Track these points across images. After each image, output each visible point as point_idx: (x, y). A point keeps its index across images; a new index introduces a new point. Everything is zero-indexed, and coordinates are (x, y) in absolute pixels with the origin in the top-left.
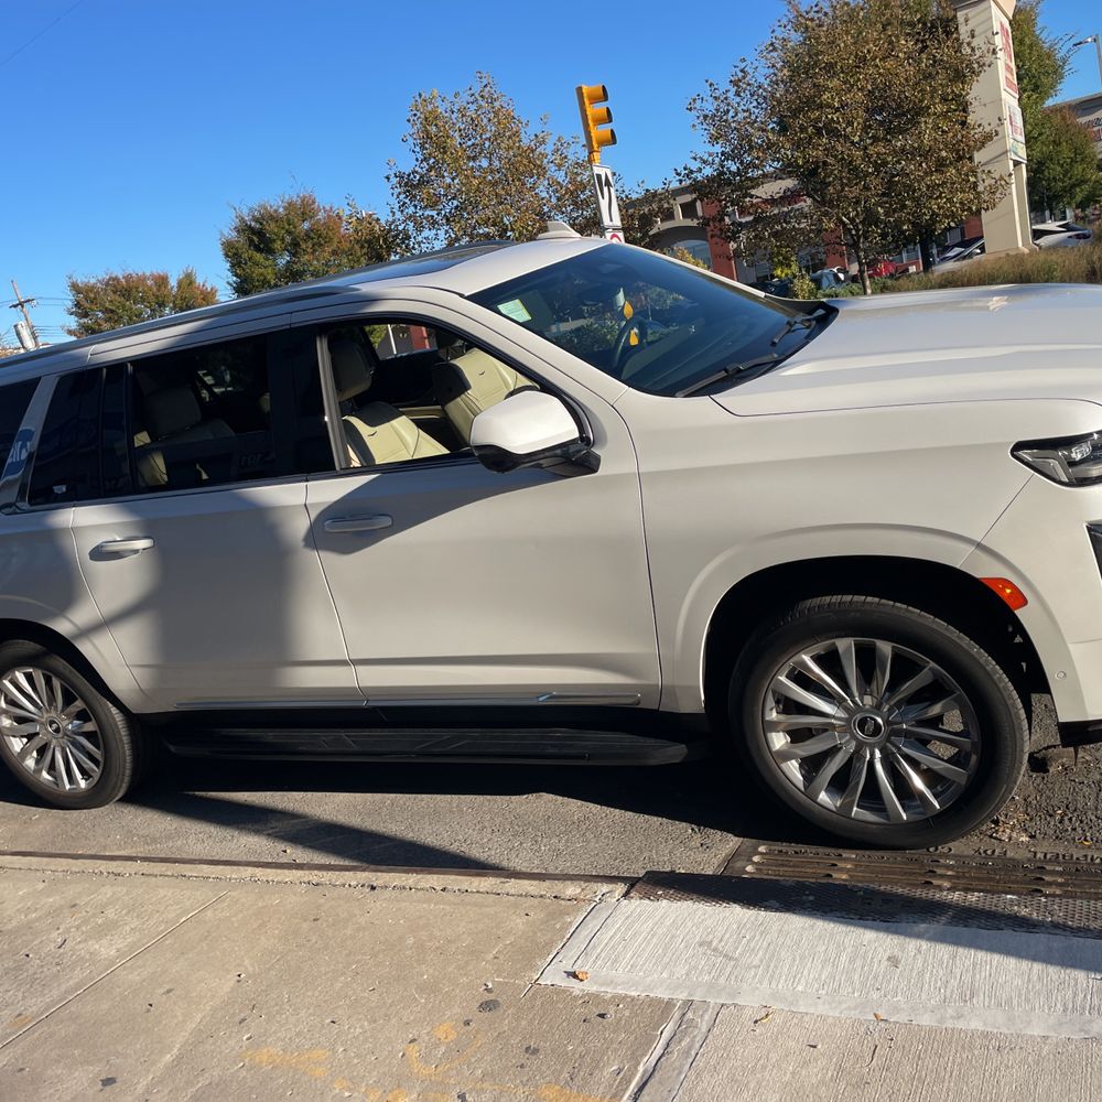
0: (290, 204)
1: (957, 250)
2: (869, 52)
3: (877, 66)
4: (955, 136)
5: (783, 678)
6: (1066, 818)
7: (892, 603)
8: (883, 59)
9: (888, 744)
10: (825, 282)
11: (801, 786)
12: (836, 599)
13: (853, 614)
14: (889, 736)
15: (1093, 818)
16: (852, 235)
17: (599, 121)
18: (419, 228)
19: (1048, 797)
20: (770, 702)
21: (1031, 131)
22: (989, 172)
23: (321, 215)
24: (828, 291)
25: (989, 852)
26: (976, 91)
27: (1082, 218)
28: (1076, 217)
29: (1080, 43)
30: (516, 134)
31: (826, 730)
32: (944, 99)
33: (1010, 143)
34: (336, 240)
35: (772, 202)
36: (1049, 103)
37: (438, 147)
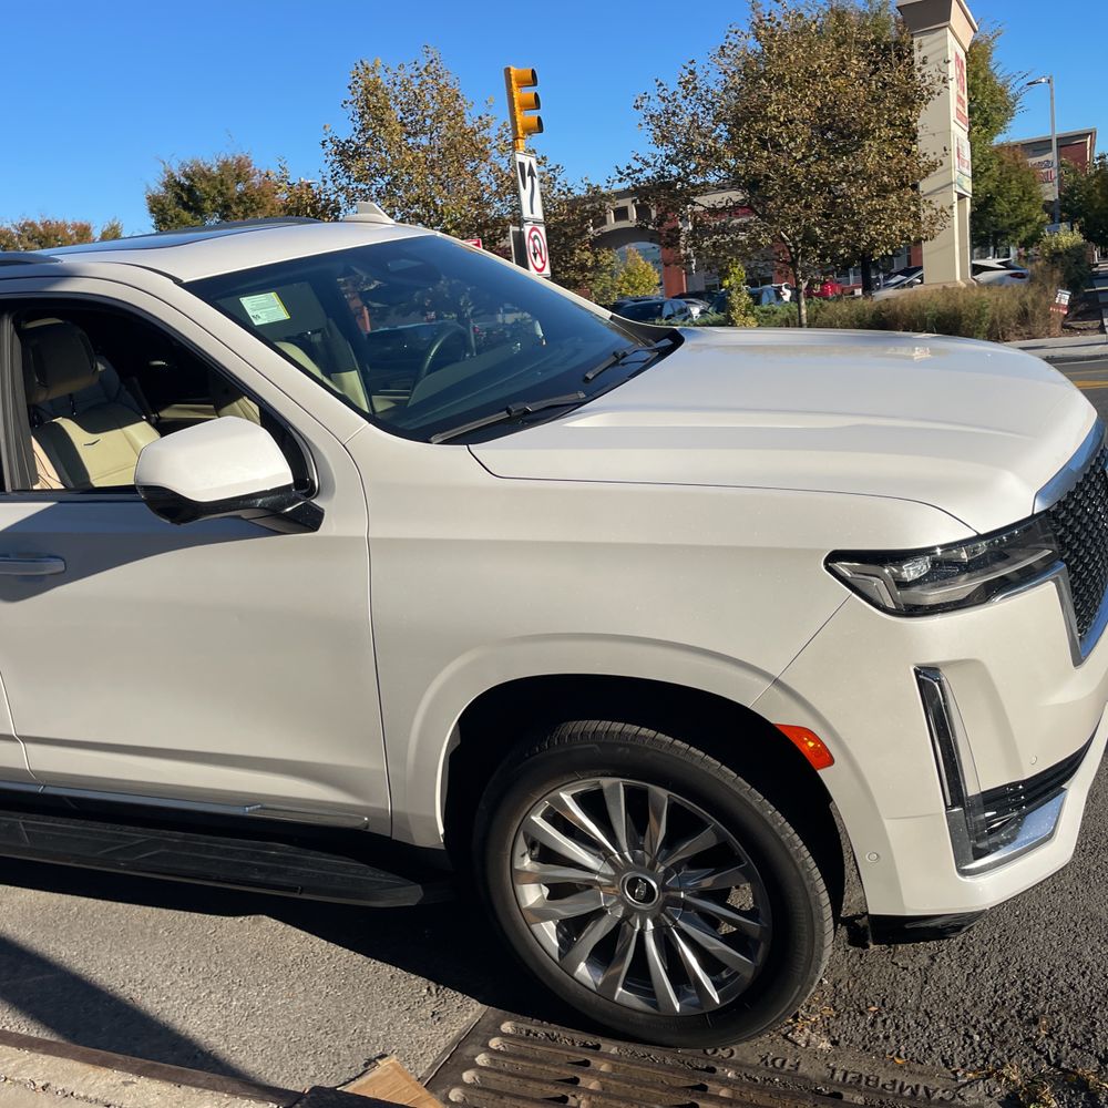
0: (225, 164)
1: (900, 277)
2: (819, 67)
3: (827, 83)
4: (899, 162)
5: (537, 819)
6: (879, 1020)
7: (670, 739)
8: (834, 77)
9: (663, 915)
10: (765, 298)
11: (556, 956)
12: (603, 725)
13: (620, 749)
14: (665, 905)
15: (912, 1023)
16: (791, 253)
17: (526, 107)
18: (351, 201)
19: (863, 985)
20: (522, 846)
21: (978, 166)
22: (930, 202)
23: (256, 180)
24: (765, 307)
25: (778, 1063)
26: (924, 119)
27: (1025, 257)
28: (1019, 255)
29: (1034, 83)
30: (458, 114)
31: (590, 887)
32: (891, 124)
33: (955, 175)
34: (269, 207)
35: (713, 211)
36: (998, 140)
37: (376, 118)
